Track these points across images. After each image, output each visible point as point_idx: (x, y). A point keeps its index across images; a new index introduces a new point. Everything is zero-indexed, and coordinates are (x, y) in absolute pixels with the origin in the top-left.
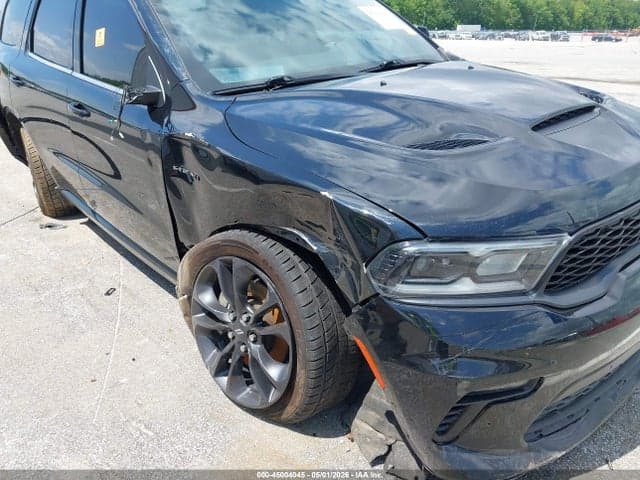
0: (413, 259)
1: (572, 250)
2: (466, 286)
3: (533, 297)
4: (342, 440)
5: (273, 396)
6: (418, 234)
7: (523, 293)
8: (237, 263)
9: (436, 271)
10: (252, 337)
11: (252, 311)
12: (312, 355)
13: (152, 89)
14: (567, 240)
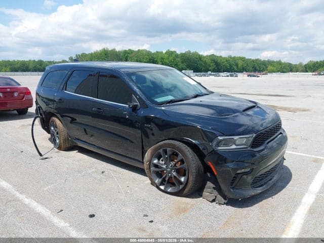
0: (221, 141)
1: (256, 138)
2: (234, 147)
3: (249, 149)
4: (201, 198)
5: (181, 187)
6: (222, 134)
7: (247, 148)
8: (168, 149)
9: (227, 143)
10: (173, 170)
11: (172, 163)
12: (194, 171)
13: (135, 104)
14: (254, 135)
